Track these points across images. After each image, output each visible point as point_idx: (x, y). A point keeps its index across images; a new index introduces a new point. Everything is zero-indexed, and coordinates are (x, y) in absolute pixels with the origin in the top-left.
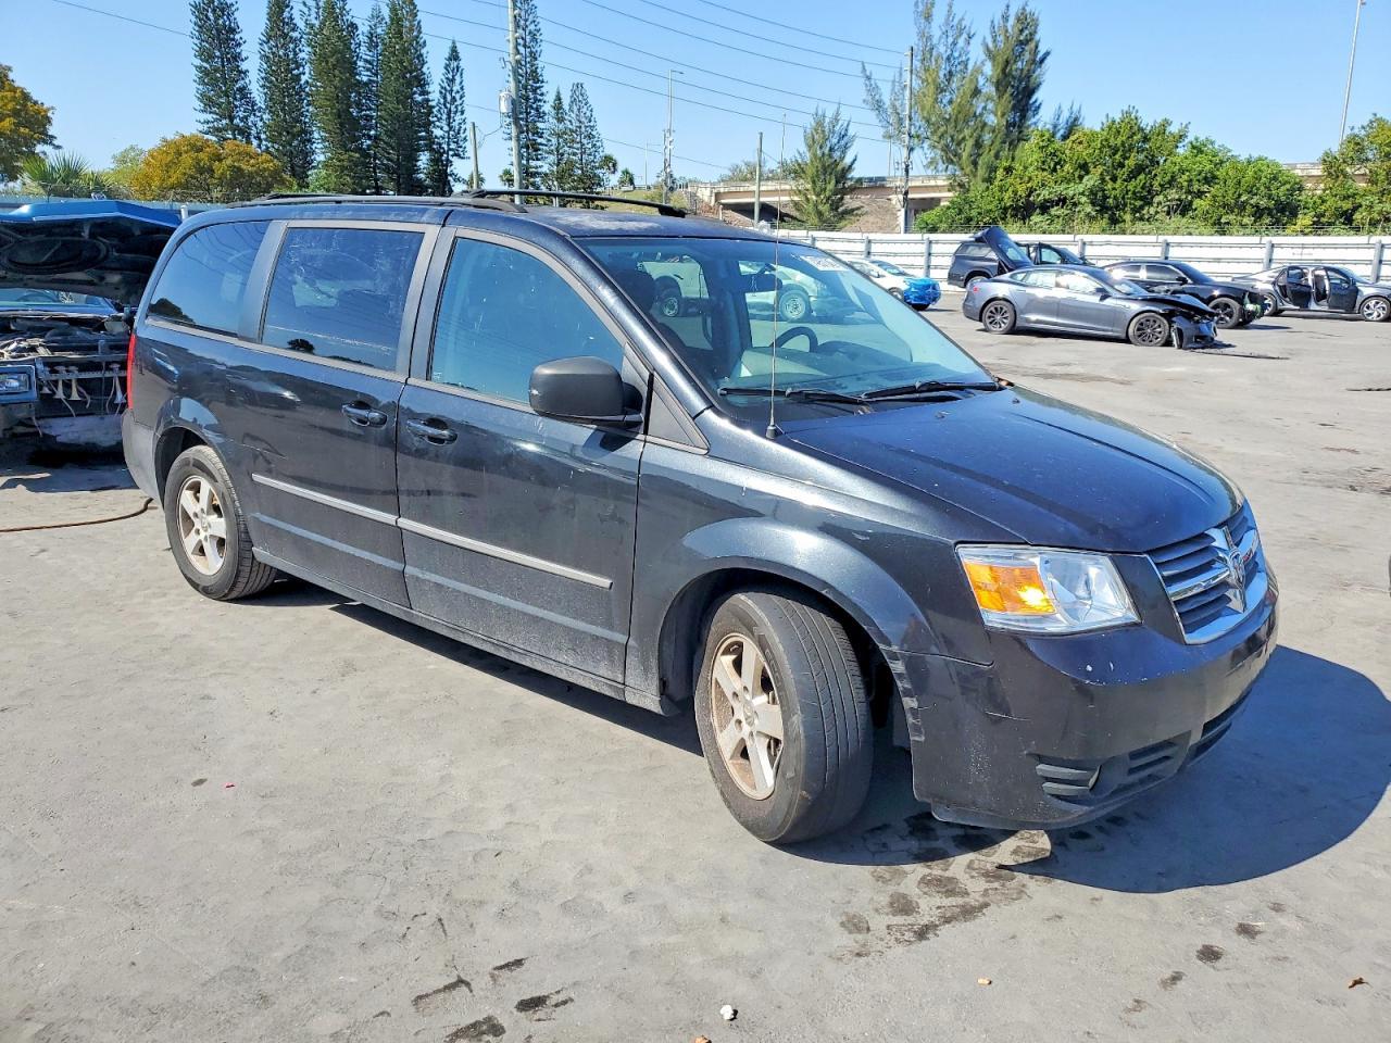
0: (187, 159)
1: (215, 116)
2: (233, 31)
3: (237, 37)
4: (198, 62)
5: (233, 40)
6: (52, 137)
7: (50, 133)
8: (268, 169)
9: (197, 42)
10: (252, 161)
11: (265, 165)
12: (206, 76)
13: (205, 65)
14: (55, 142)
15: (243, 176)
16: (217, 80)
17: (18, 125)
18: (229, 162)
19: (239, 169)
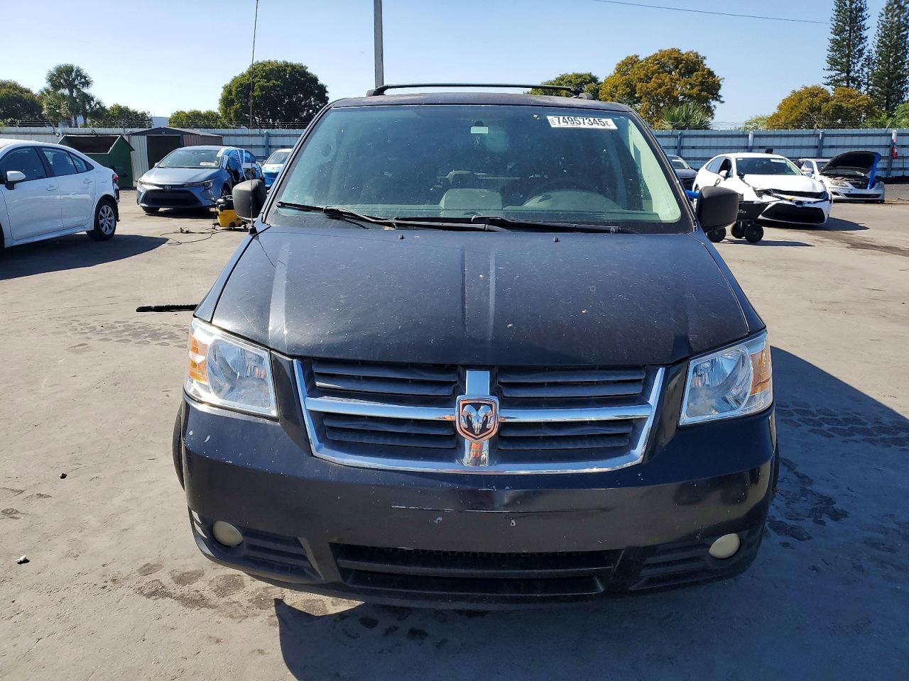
0: (805, 103)
1: (837, 72)
2: (861, 10)
3: (864, 14)
4: (833, 36)
5: (861, 16)
6: (720, 96)
7: (719, 94)
8: (863, 105)
9: (834, 23)
10: (852, 100)
11: (861, 103)
12: (837, 45)
13: (838, 37)
14: (722, 99)
15: (842, 111)
16: (843, 46)
17: (701, 91)
18: (833, 102)
19: (840, 107)
